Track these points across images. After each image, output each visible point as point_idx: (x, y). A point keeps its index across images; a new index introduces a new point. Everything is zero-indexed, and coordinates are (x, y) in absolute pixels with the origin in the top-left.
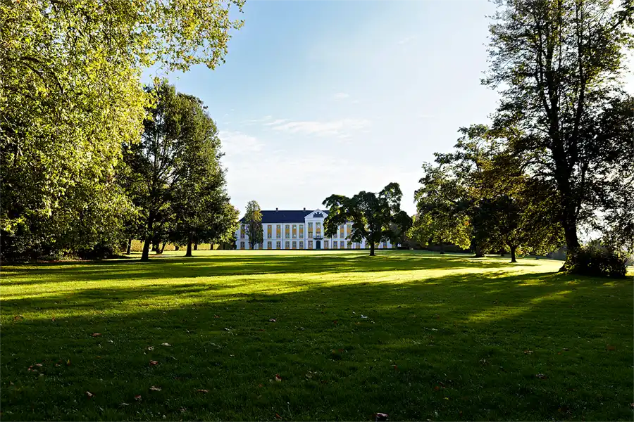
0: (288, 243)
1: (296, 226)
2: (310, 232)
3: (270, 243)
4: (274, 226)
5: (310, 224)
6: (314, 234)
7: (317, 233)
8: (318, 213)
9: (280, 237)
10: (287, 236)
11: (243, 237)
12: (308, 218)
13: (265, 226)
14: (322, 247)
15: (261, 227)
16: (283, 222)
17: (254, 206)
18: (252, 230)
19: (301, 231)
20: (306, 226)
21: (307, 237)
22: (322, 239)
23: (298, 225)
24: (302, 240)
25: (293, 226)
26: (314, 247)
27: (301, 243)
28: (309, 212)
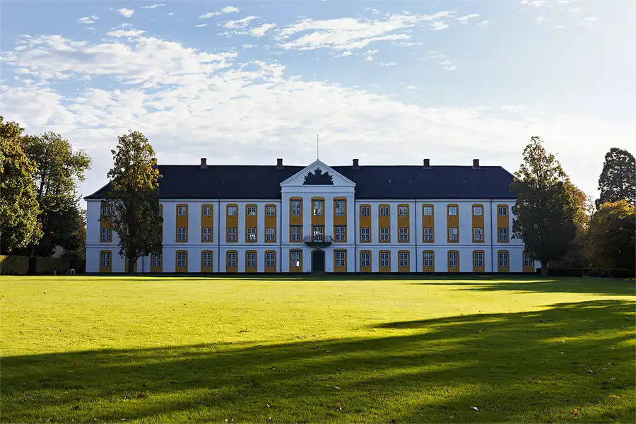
0: (232, 255)
1: (255, 208)
2: (296, 226)
3: (182, 256)
4: (195, 208)
5: (296, 202)
6: (307, 231)
7: (314, 227)
8: (318, 171)
9: (210, 239)
10: (232, 236)
11: (105, 237)
12: (290, 188)
13: (169, 208)
14: (329, 266)
15: (157, 209)
16: (219, 196)
17: (137, 149)
18: (128, 217)
19: (271, 218)
20: (284, 209)
21: (286, 238)
22: (329, 244)
23: (261, 205)
24: (272, 247)
25: (248, 209)
26: (307, 267)
27: (270, 256)
28: (294, 170)
